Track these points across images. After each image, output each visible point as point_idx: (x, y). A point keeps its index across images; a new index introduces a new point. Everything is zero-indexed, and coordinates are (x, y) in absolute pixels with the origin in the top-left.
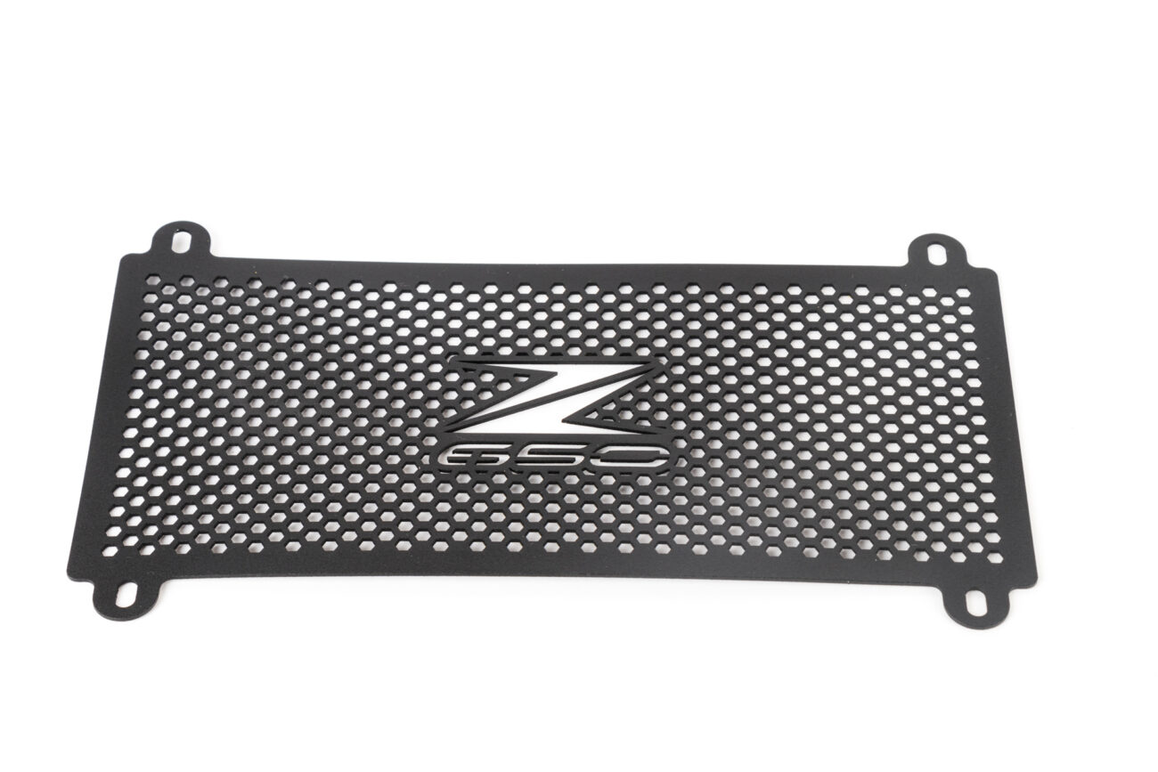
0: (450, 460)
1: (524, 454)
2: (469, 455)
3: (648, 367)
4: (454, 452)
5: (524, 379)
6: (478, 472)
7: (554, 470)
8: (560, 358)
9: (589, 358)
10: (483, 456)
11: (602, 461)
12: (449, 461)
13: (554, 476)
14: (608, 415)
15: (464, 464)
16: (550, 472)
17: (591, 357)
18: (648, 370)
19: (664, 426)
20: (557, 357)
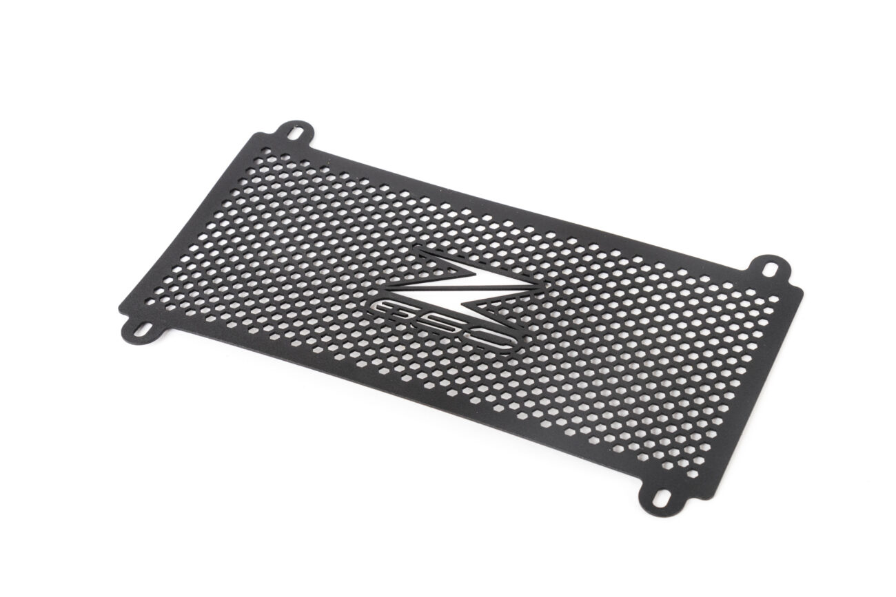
0: (379, 307)
1: (425, 317)
2: (391, 308)
3: (536, 286)
4: (383, 303)
5: (453, 272)
6: (391, 320)
7: (437, 332)
8: (483, 266)
9: (502, 271)
10: (400, 311)
11: (472, 335)
12: (377, 308)
13: (437, 336)
14: (493, 309)
15: (385, 312)
17: (504, 271)
18: (535, 289)
19: (525, 325)
20: (483, 264)
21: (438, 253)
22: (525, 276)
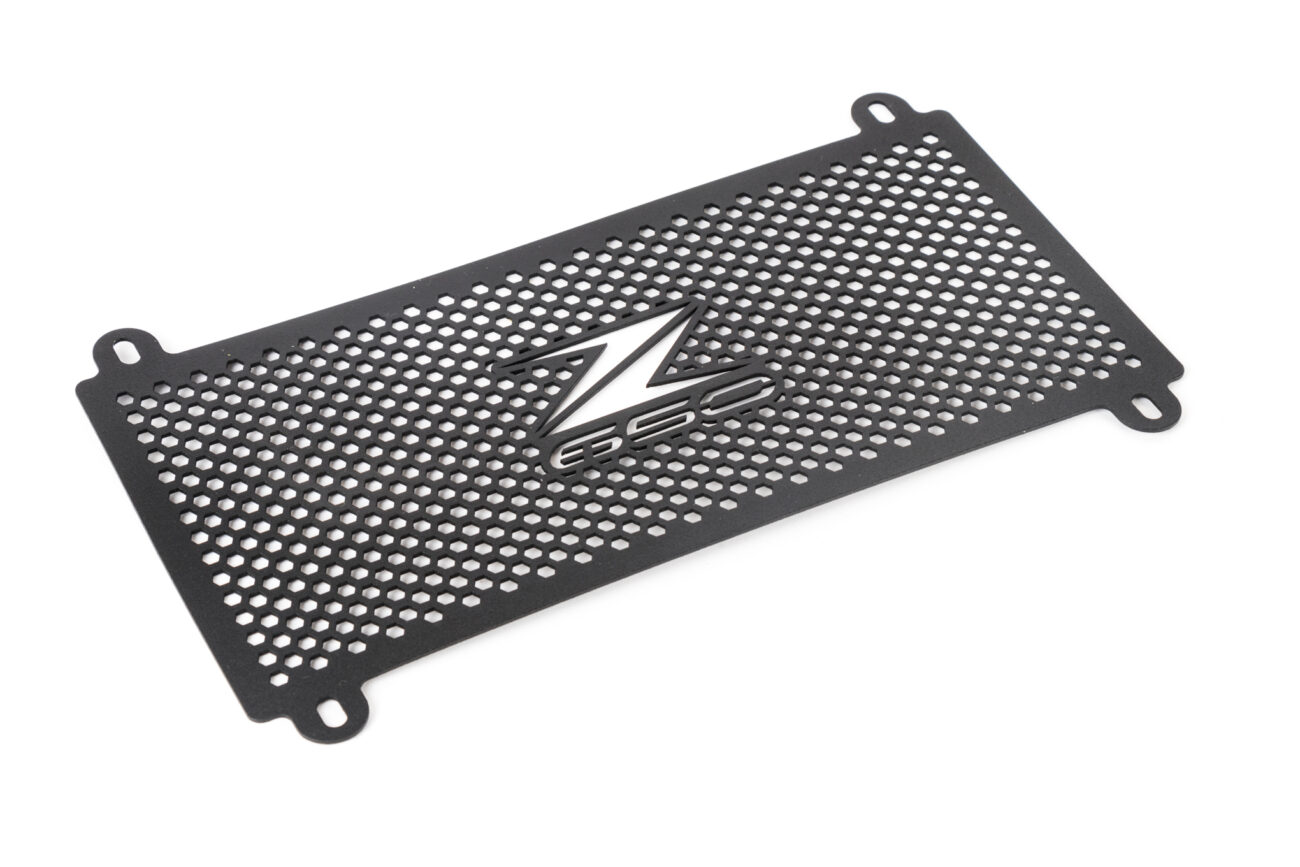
0: (564, 462)
1: (633, 430)
2: (581, 451)
3: (690, 308)
4: (563, 454)
5: (580, 362)
6: (602, 462)
7: (675, 433)
8: (598, 330)
9: (628, 319)
10: (594, 446)
11: (712, 409)
12: (565, 464)
13: (679, 439)
14: (687, 366)
15: (582, 461)
16: (673, 437)
17: (627, 318)
18: (692, 311)
19: (748, 356)
20: (594, 329)
21: (526, 355)
22: (660, 306)
